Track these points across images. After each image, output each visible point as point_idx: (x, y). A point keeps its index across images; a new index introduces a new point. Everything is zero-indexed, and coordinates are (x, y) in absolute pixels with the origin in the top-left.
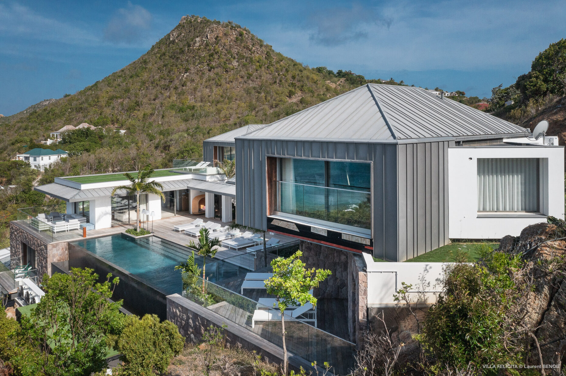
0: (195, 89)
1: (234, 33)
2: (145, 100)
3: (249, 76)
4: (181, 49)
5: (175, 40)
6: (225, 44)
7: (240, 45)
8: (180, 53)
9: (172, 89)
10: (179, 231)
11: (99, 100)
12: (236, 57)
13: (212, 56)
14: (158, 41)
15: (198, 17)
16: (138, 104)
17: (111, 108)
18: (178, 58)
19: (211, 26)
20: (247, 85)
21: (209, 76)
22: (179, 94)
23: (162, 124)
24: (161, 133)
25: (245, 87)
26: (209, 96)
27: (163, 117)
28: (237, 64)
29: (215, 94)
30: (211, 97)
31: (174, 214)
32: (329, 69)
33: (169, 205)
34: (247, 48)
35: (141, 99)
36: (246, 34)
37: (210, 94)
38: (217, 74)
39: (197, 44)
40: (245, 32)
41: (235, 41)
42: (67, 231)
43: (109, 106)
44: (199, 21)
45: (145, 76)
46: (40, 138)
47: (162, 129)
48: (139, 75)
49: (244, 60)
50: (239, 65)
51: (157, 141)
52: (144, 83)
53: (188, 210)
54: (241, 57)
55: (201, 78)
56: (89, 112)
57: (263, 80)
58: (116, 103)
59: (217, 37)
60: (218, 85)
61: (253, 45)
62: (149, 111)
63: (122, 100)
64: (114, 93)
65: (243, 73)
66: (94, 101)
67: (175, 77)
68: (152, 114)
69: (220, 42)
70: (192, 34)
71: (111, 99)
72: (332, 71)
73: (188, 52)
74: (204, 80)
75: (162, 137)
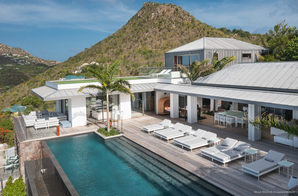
0: (152, 42)
1: (173, 9)
2: (125, 49)
3: (182, 33)
4: (144, 20)
5: (140, 16)
6: (168, 16)
7: (177, 16)
8: (143, 22)
9: (139, 42)
10: (148, 132)
11: (102, 50)
12: (175, 23)
13: (161, 23)
14: (132, 17)
15: (153, 3)
16: (121, 51)
17: (107, 54)
18: (142, 25)
19: (160, 6)
20: (181, 38)
21: (159, 34)
22: (143, 45)
23: (134, 61)
24: (134, 66)
25: (180, 39)
26: (160, 45)
27: (135, 57)
28: (175, 27)
29: (163, 44)
30: (161, 46)
31: (142, 114)
32: (227, 29)
33: (138, 106)
34: (181, 17)
35: (123, 48)
36: (180, 9)
37: (160, 44)
38: (164, 33)
39: (153, 17)
40: (179, 8)
41: (173, 14)
42: (47, 128)
43: (106, 53)
44: (153, 4)
45: (125, 35)
46: (72, 70)
47: (134, 63)
48: (122, 36)
49: (179, 24)
50: (176, 27)
51: (131, 70)
52: (124, 39)
53: (154, 110)
54: (177, 22)
55: (155, 35)
56: (96, 56)
57: (190, 35)
58: (110, 51)
59: (164, 12)
60: (164, 39)
61: (184, 15)
62: (127, 55)
63: (113, 49)
64: (109, 46)
65: (178, 31)
66: (99, 50)
67: (141, 36)
68: (129, 56)
69: (165, 15)
70: (149, 12)
71: (107, 49)
72: (229, 30)
73: (148, 22)
74: (157, 36)
75: (134, 68)
